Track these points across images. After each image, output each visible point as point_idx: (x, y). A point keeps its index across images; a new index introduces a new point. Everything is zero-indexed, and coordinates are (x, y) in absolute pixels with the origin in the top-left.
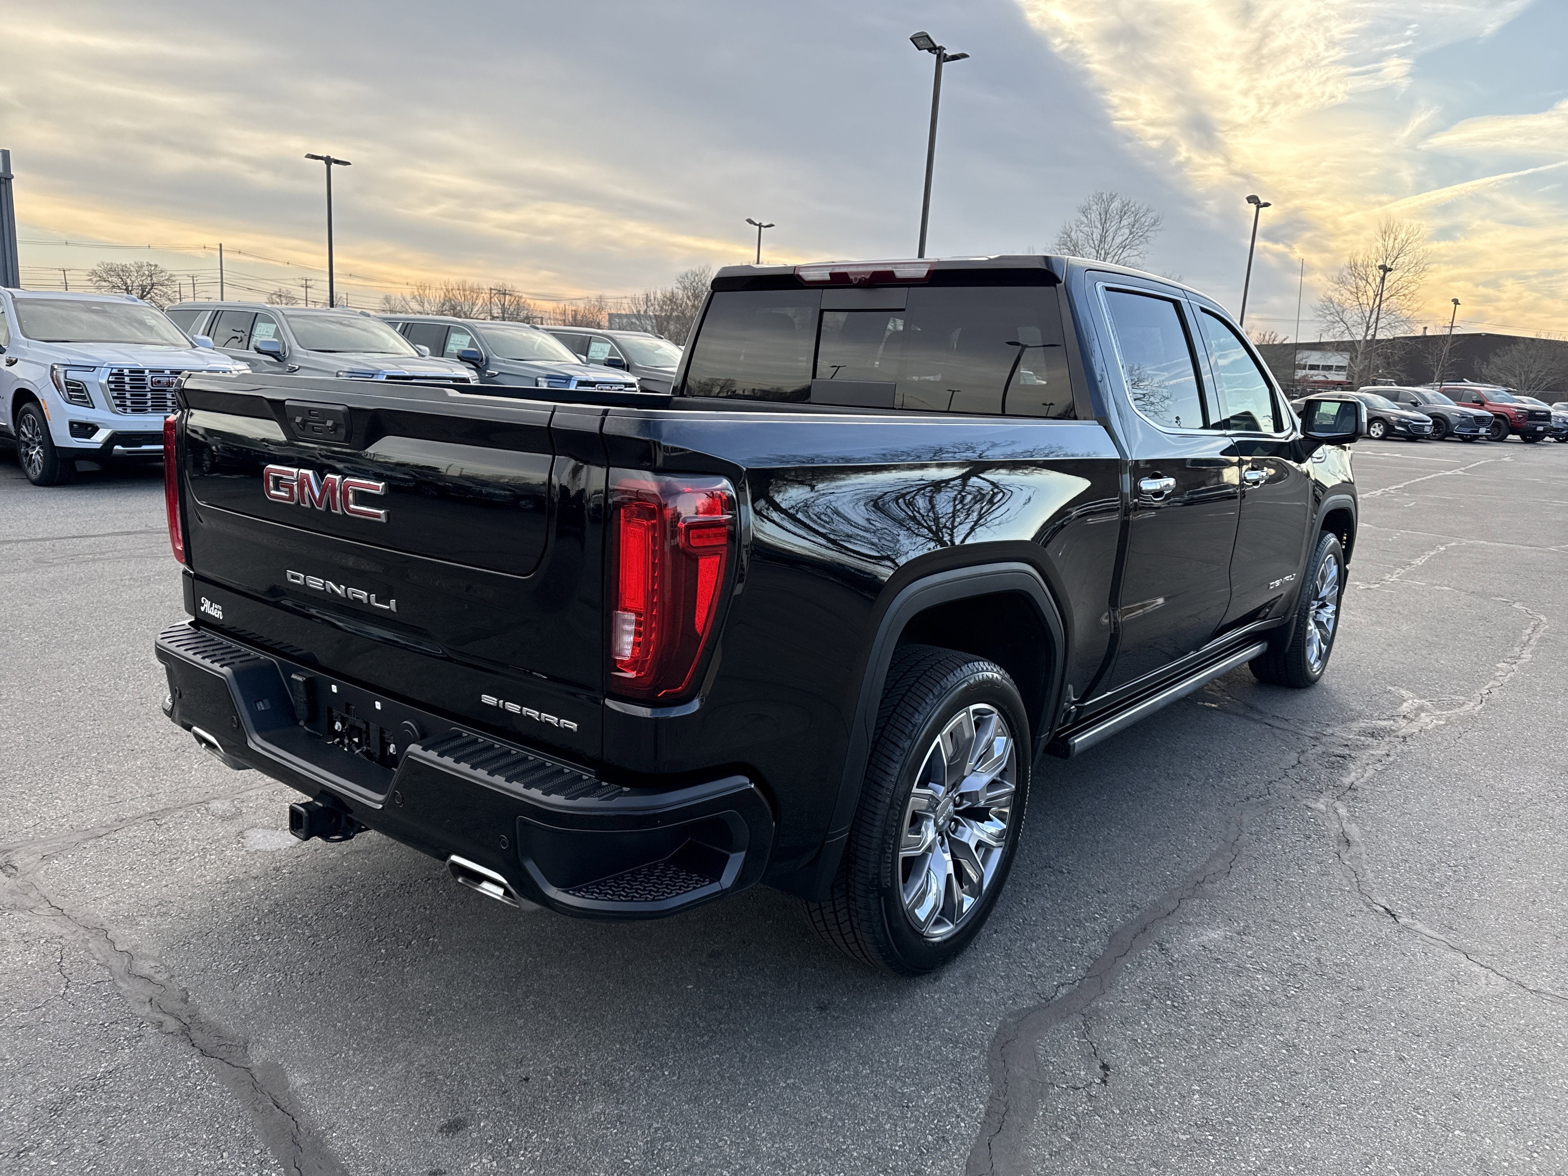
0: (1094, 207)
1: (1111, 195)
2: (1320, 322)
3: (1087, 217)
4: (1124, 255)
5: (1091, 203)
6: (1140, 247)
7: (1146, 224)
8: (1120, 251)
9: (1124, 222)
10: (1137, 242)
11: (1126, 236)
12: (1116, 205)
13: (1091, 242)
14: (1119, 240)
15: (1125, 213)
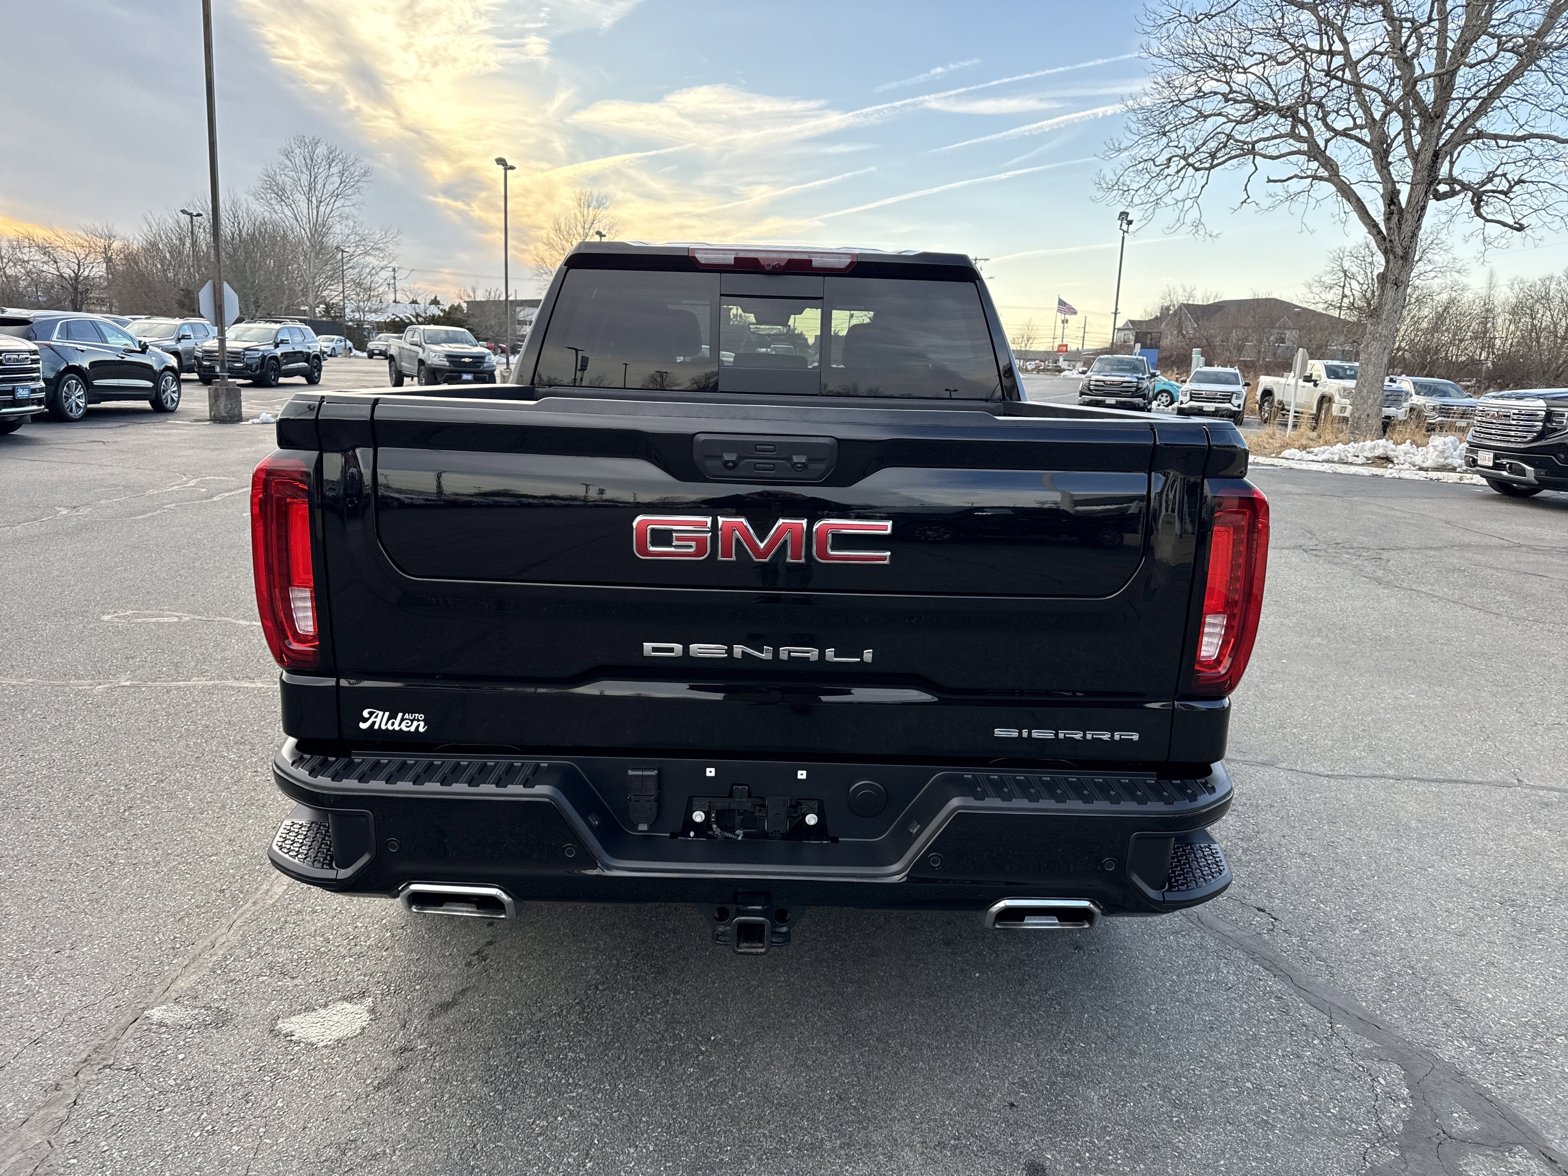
0: (297, 151)
1: (314, 139)
2: (539, 280)
3: (291, 161)
4: (338, 204)
5: (293, 146)
6: (352, 197)
7: (356, 174)
8: (333, 200)
9: (334, 170)
10: (350, 192)
11: (337, 185)
12: (321, 151)
13: (299, 188)
14: (330, 188)
15: (333, 161)
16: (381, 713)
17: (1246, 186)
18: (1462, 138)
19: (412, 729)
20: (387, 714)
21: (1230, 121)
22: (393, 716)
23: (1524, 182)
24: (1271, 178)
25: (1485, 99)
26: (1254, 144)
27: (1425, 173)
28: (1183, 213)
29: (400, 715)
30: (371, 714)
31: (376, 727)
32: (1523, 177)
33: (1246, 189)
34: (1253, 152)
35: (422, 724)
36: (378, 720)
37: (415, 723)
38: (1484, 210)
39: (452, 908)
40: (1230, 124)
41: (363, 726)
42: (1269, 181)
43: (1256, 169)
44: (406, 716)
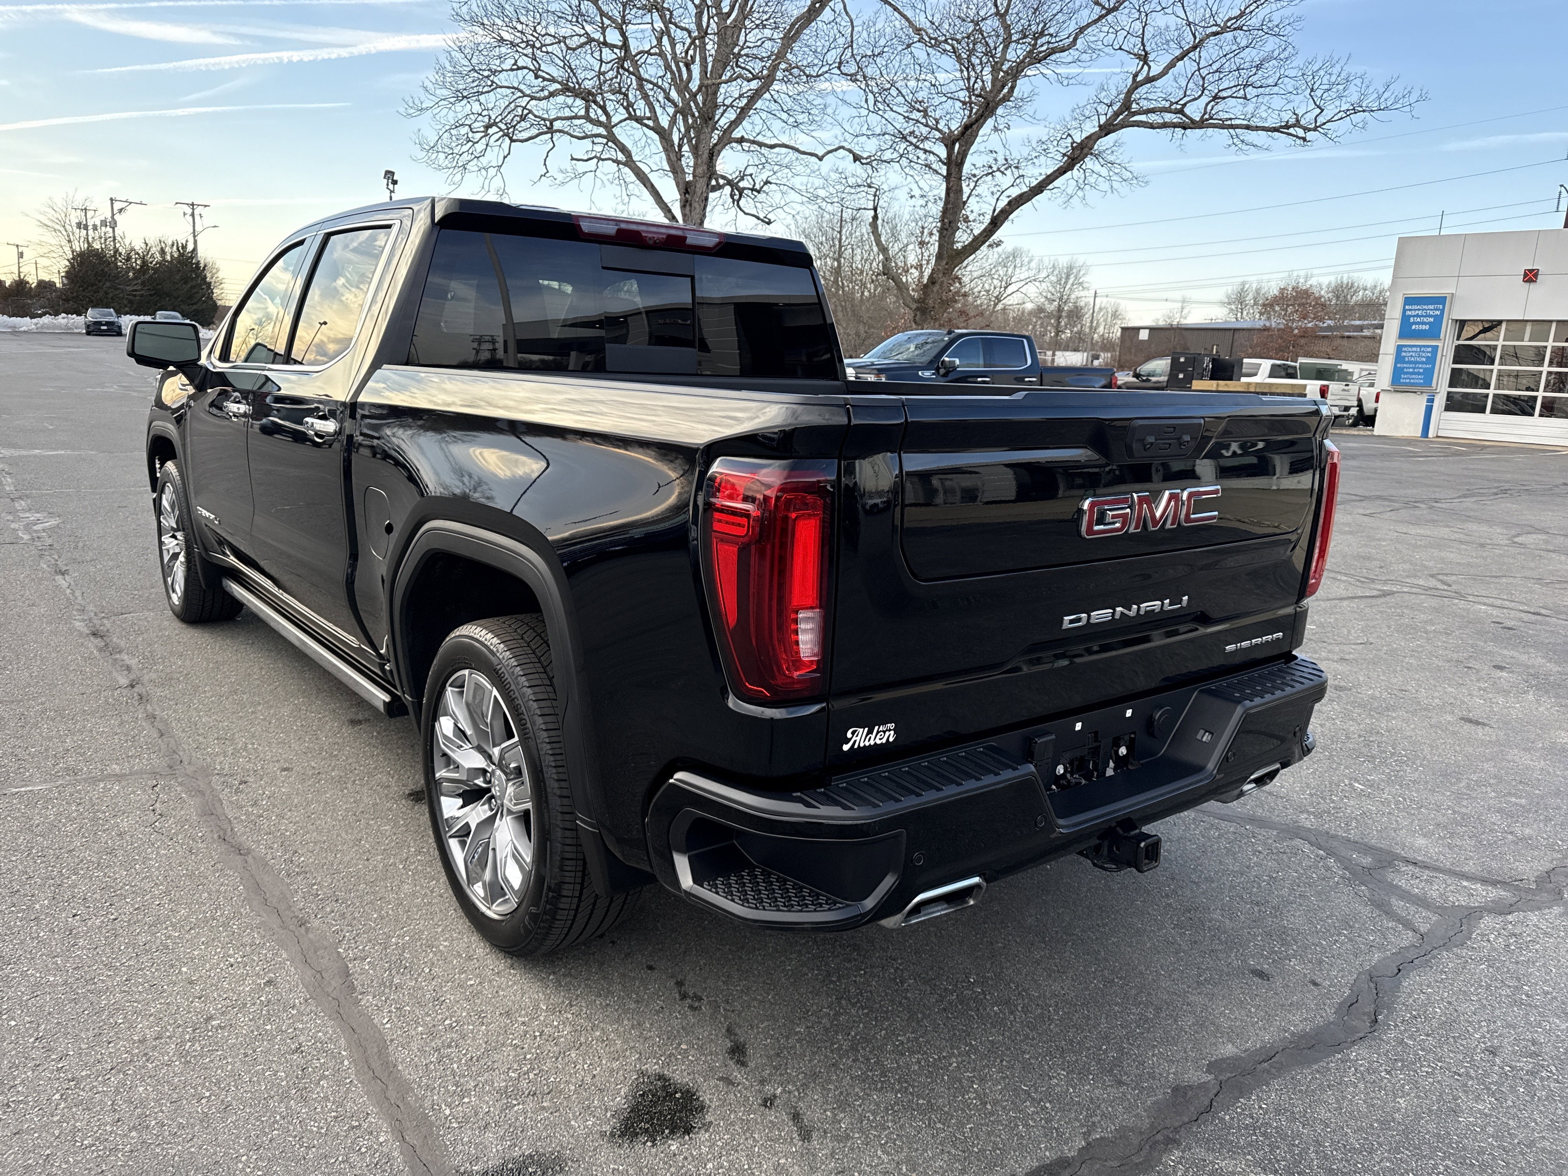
16: (861, 730)
17: (545, 160)
18: (726, 139)
19: (884, 741)
20: (866, 729)
21: (525, 95)
22: (870, 732)
23: (771, 183)
24: (575, 157)
25: (742, 109)
26: (552, 122)
27: (705, 167)
28: (487, 181)
29: (877, 728)
30: (853, 733)
31: (856, 746)
32: (769, 179)
33: (545, 164)
34: (551, 130)
35: (892, 732)
36: (858, 739)
37: (887, 733)
38: (742, 203)
39: (930, 911)
40: (525, 98)
41: (846, 747)
42: (573, 159)
43: (554, 146)
44: (881, 729)
